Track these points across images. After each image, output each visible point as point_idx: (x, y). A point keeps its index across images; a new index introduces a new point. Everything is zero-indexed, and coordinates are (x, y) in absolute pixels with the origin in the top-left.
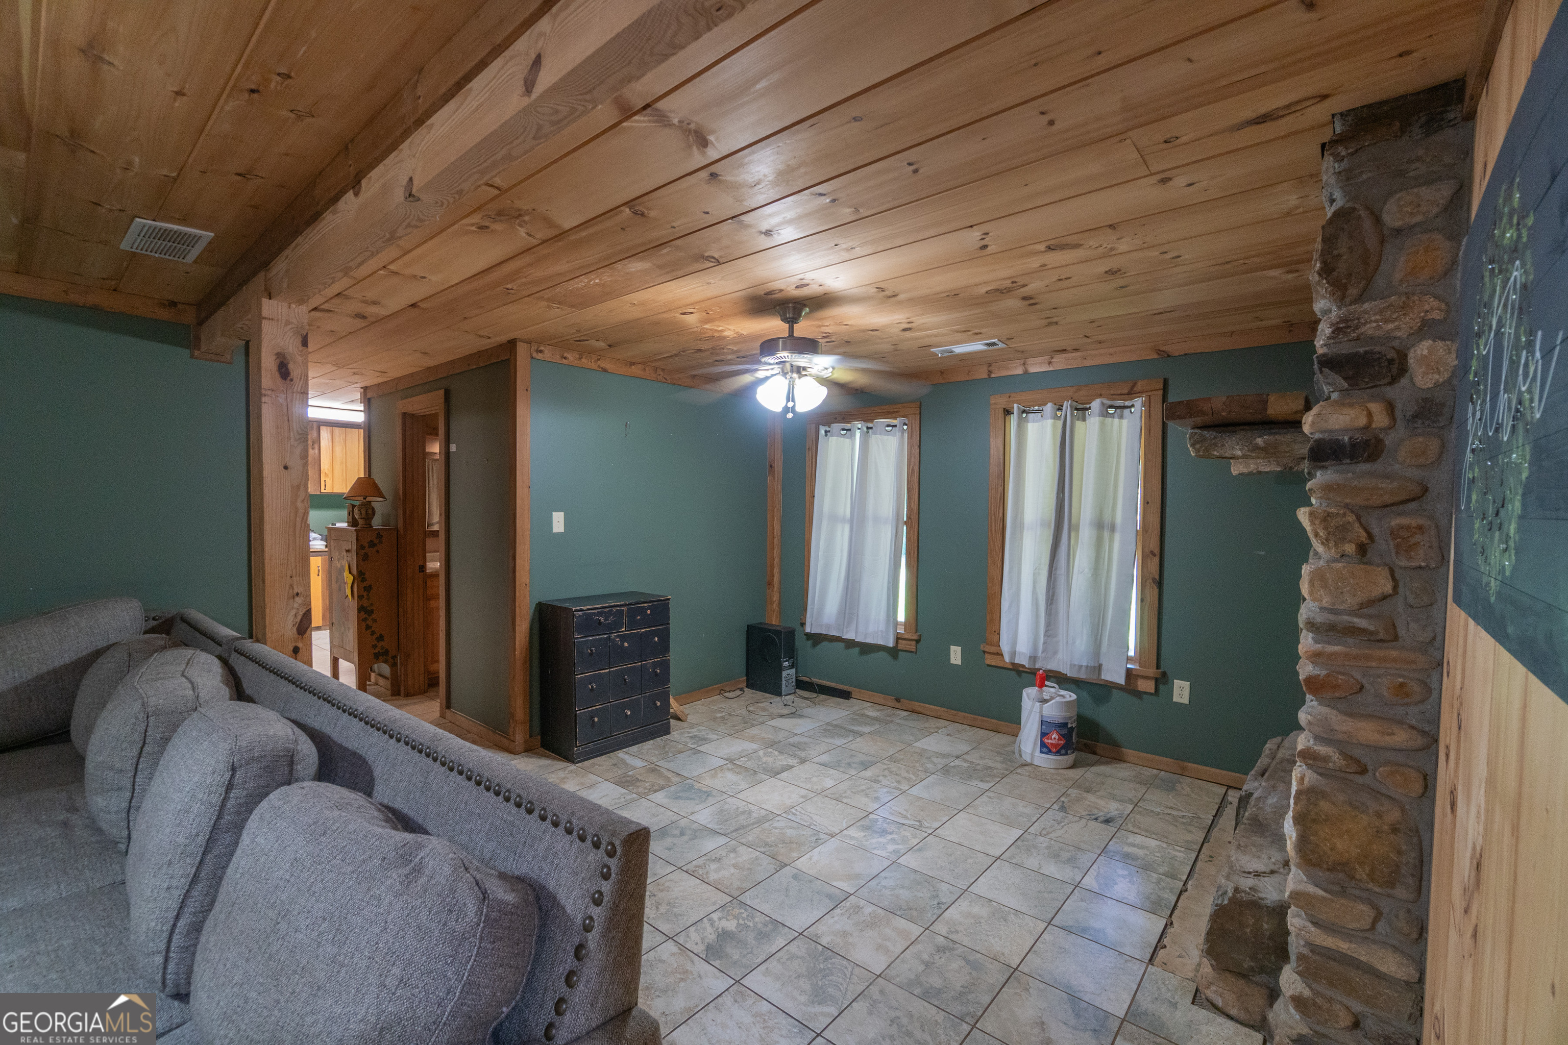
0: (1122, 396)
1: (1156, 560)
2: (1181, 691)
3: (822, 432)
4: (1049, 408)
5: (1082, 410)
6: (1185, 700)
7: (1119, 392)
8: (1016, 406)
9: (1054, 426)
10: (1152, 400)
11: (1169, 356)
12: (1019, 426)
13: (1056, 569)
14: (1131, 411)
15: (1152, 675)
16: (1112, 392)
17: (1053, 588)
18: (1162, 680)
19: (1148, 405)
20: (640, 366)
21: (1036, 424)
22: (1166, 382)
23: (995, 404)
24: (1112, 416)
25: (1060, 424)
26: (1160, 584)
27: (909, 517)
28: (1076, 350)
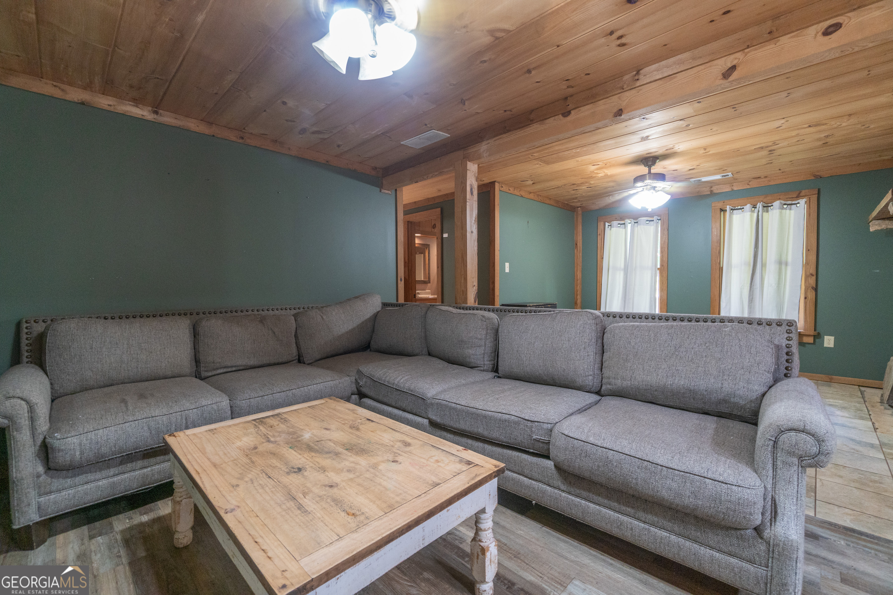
0: (792, 199)
1: (814, 278)
2: (829, 341)
3: (607, 226)
4: (748, 207)
5: (766, 207)
6: (832, 345)
7: (791, 197)
8: (728, 207)
9: (751, 217)
10: (811, 201)
11: (821, 177)
12: (730, 216)
13: (753, 286)
14: (797, 206)
15: (812, 334)
16: (787, 197)
17: (752, 295)
18: (818, 337)
19: (809, 203)
20: (533, 194)
21: (738, 216)
22: (819, 190)
23: (715, 206)
24: (786, 209)
25: (755, 215)
26: (816, 289)
27: (662, 265)
28: (766, 177)
